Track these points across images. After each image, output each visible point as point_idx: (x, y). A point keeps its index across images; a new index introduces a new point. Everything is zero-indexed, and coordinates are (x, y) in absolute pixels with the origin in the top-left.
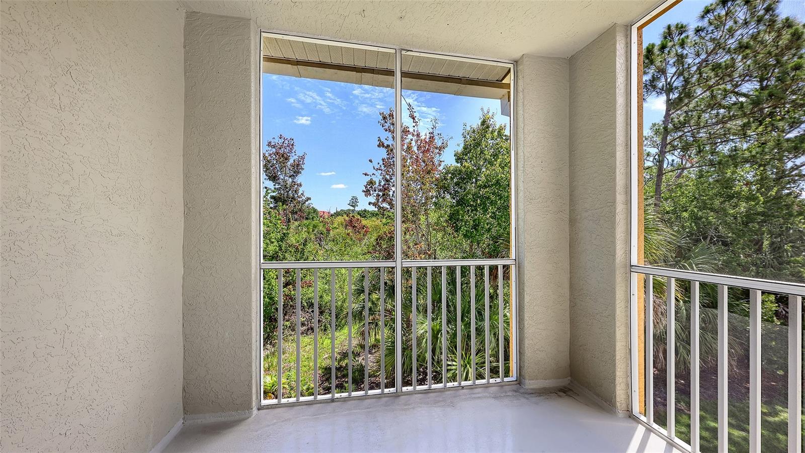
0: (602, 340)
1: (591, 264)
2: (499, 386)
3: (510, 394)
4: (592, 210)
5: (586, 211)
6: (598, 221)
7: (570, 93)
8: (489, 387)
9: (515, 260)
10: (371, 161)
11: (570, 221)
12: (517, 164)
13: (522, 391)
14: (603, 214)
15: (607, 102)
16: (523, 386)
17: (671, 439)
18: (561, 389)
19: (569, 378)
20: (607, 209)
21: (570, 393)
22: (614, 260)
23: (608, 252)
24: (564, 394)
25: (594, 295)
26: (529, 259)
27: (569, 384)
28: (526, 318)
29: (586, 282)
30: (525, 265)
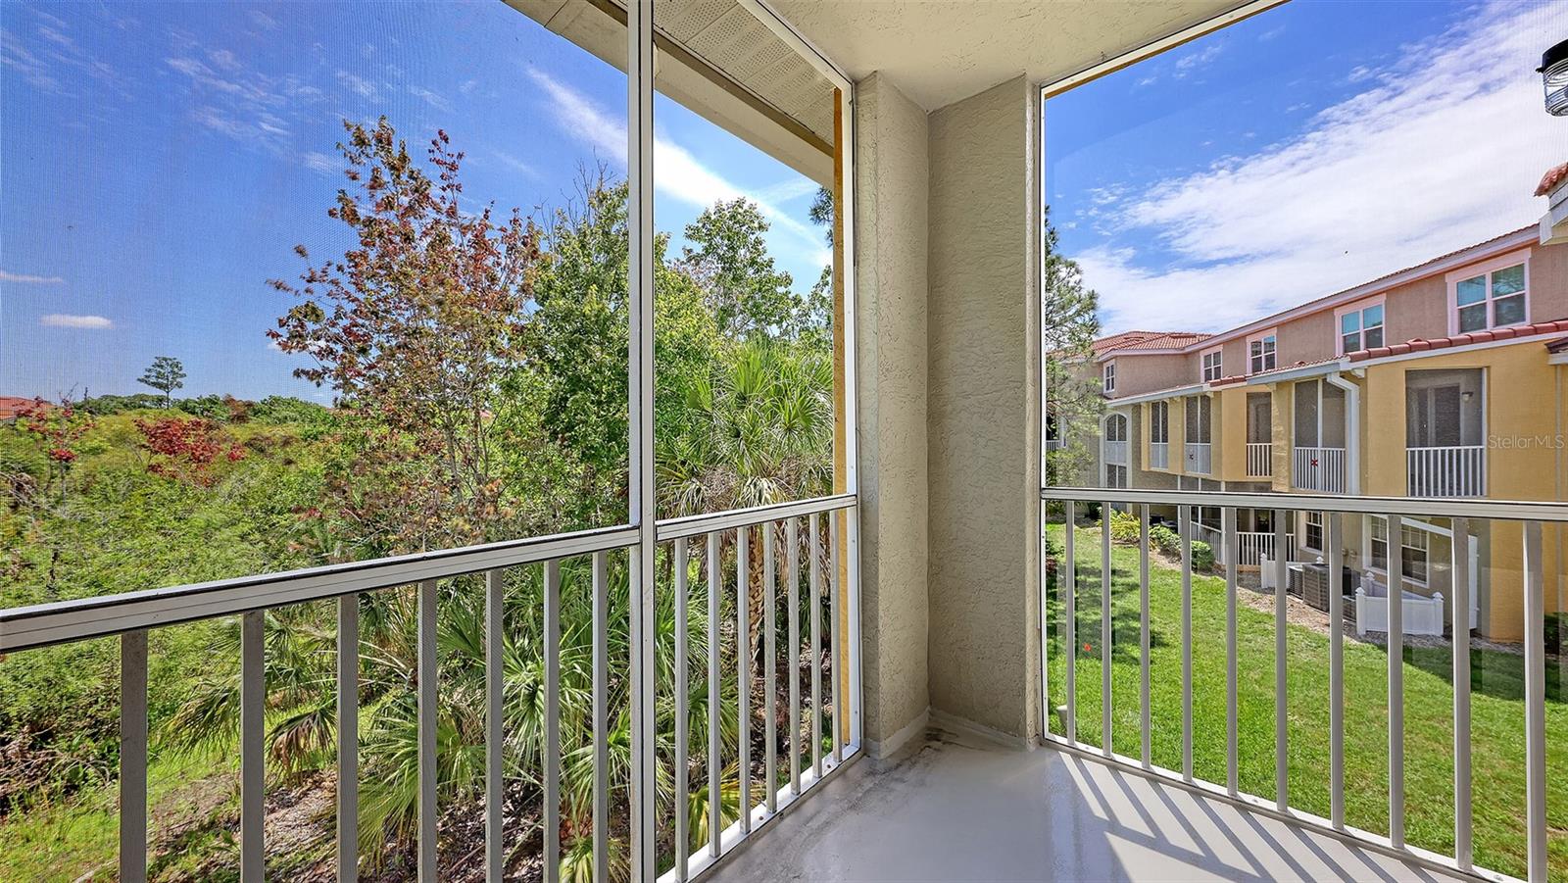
0: (999, 625)
1: (975, 492)
2: (837, 777)
3: (868, 784)
4: (978, 395)
5: (967, 397)
6: (990, 414)
7: (930, 178)
8: (824, 786)
9: (856, 496)
10: (301, 251)
11: (929, 417)
12: (858, 296)
13: (880, 767)
14: (1000, 402)
15: (1009, 206)
16: (877, 757)
17: (1111, 760)
18: (928, 735)
19: (928, 708)
20: (1008, 394)
21: (944, 737)
22: (1023, 481)
23: (1010, 469)
24: (940, 743)
25: (981, 547)
26: (885, 492)
27: (930, 719)
28: (881, 613)
29: (965, 524)
30: (880, 504)
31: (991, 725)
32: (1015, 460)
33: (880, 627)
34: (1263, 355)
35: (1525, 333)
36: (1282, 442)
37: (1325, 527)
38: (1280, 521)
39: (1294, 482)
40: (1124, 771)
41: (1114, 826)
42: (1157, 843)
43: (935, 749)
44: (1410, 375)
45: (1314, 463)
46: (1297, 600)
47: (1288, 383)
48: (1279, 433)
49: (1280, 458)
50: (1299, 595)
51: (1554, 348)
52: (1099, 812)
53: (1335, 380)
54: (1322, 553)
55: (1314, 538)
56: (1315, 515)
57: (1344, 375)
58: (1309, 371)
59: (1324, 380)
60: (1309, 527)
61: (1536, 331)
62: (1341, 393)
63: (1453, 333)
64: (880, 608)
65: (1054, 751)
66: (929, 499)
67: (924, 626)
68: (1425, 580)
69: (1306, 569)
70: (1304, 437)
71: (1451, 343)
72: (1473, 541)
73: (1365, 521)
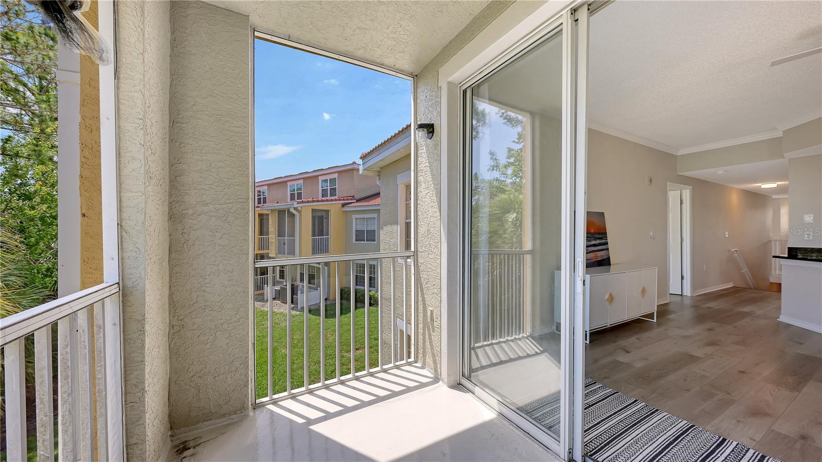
0: (230, 350)
1: (213, 268)
4: (215, 204)
6: (224, 218)
9: (119, 283)
14: (232, 210)
17: (292, 394)
18: (177, 451)
19: (170, 433)
20: (239, 206)
21: (192, 444)
22: (248, 258)
23: (239, 252)
24: (191, 450)
25: (217, 304)
26: (149, 277)
27: (172, 441)
28: (147, 376)
29: (204, 291)
30: (147, 287)
31: (224, 415)
32: (243, 246)
33: (147, 388)
34: (262, 197)
35: (336, 200)
36: (273, 236)
37: (287, 270)
38: (270, 271)
39: (277, 253)
40: (298, 396)
41: (310, 422)
42: (328, 416)
43: (191, 456)
44: (313, 210)
45: (284, 244)
46: (278, 302)
47: (276, 210)
48: (272, 231)
49: (272, 242)
50: (279, 299)
51: (343, 205)
52: (301, 421)
53: (292, 210)
54: (285, 280)
55: (282, 275)
56: (282, 267)
57: (295, 209)
58: (282, 206)
59: (288, 210)
60: (280, 270)
61: (340, 200)
62: (294, 215)
63: (320, 198)
64: (147, 372)
65: (262, 408)
66: (170, 279)
67: (167, 374)
68: (314, 284)
69: (281, 288)
70: (281, 233)
71: (318, 201)
72: (326, 268)
73: (299, 267)
